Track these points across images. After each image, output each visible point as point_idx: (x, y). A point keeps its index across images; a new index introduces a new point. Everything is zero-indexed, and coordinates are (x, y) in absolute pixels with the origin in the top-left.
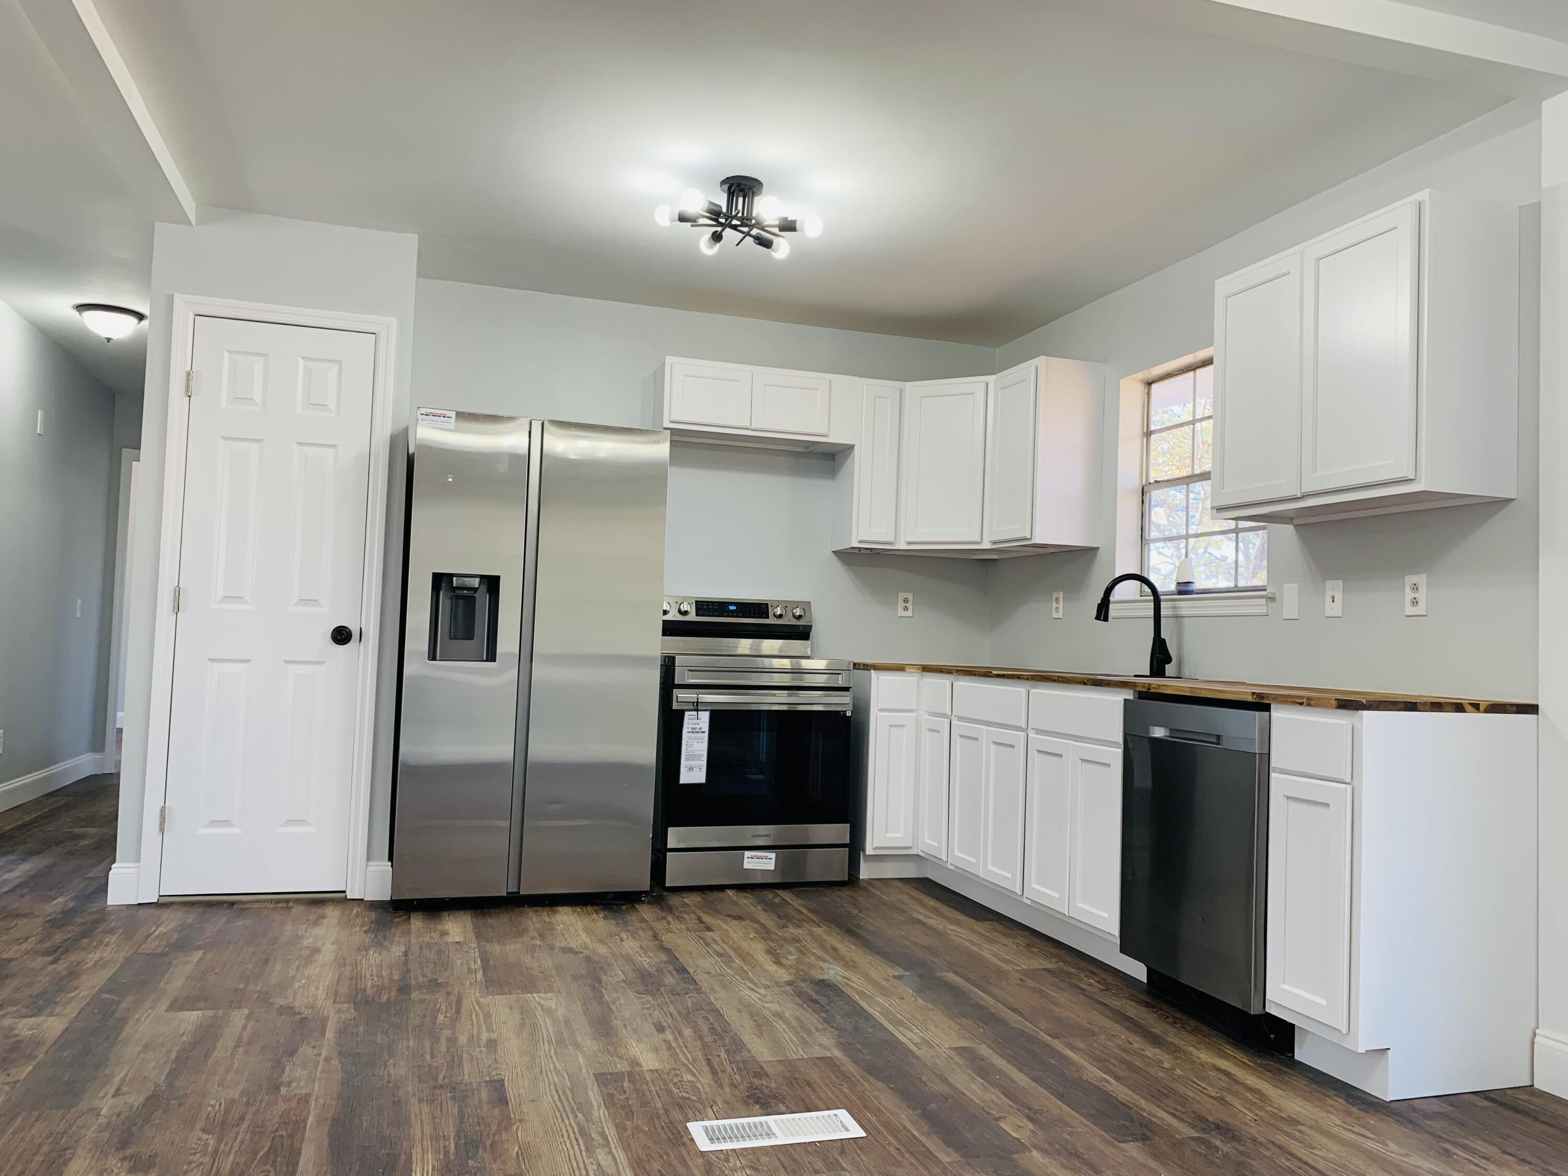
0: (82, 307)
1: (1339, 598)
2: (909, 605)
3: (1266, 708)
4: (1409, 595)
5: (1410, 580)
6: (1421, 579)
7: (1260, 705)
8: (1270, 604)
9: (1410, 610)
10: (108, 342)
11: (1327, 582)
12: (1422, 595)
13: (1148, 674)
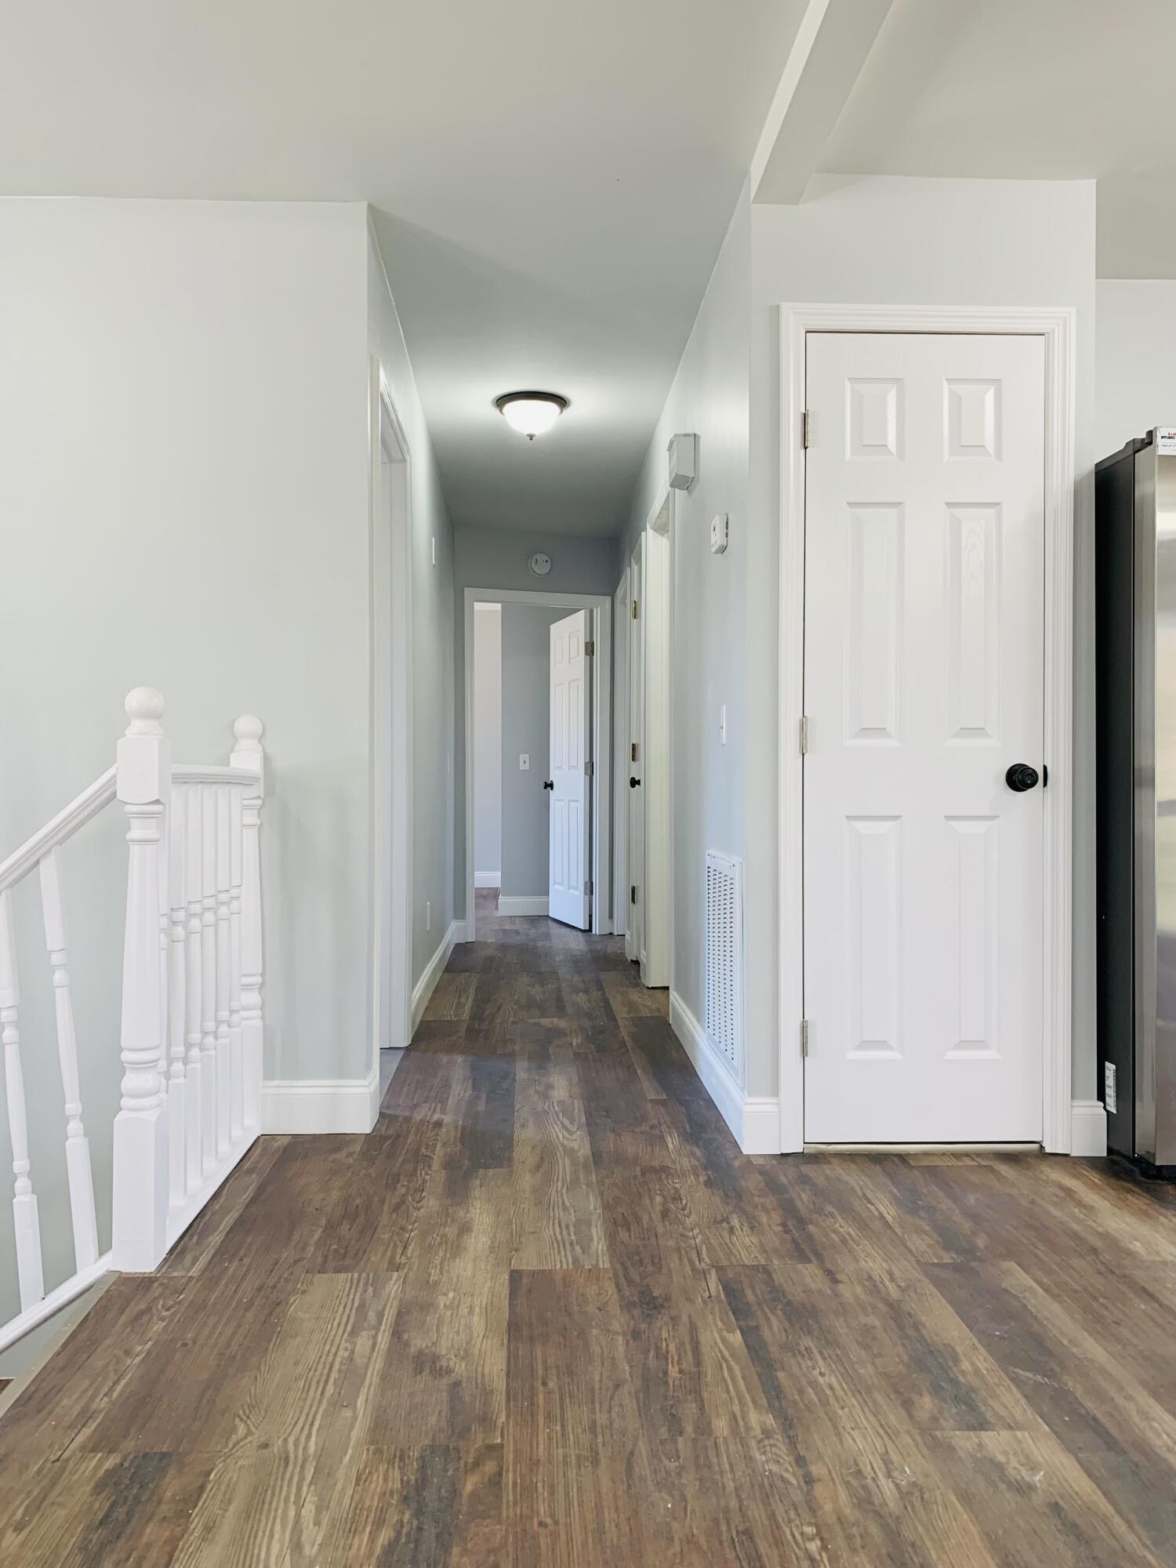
0: (502, 401)
10: (531, 439)
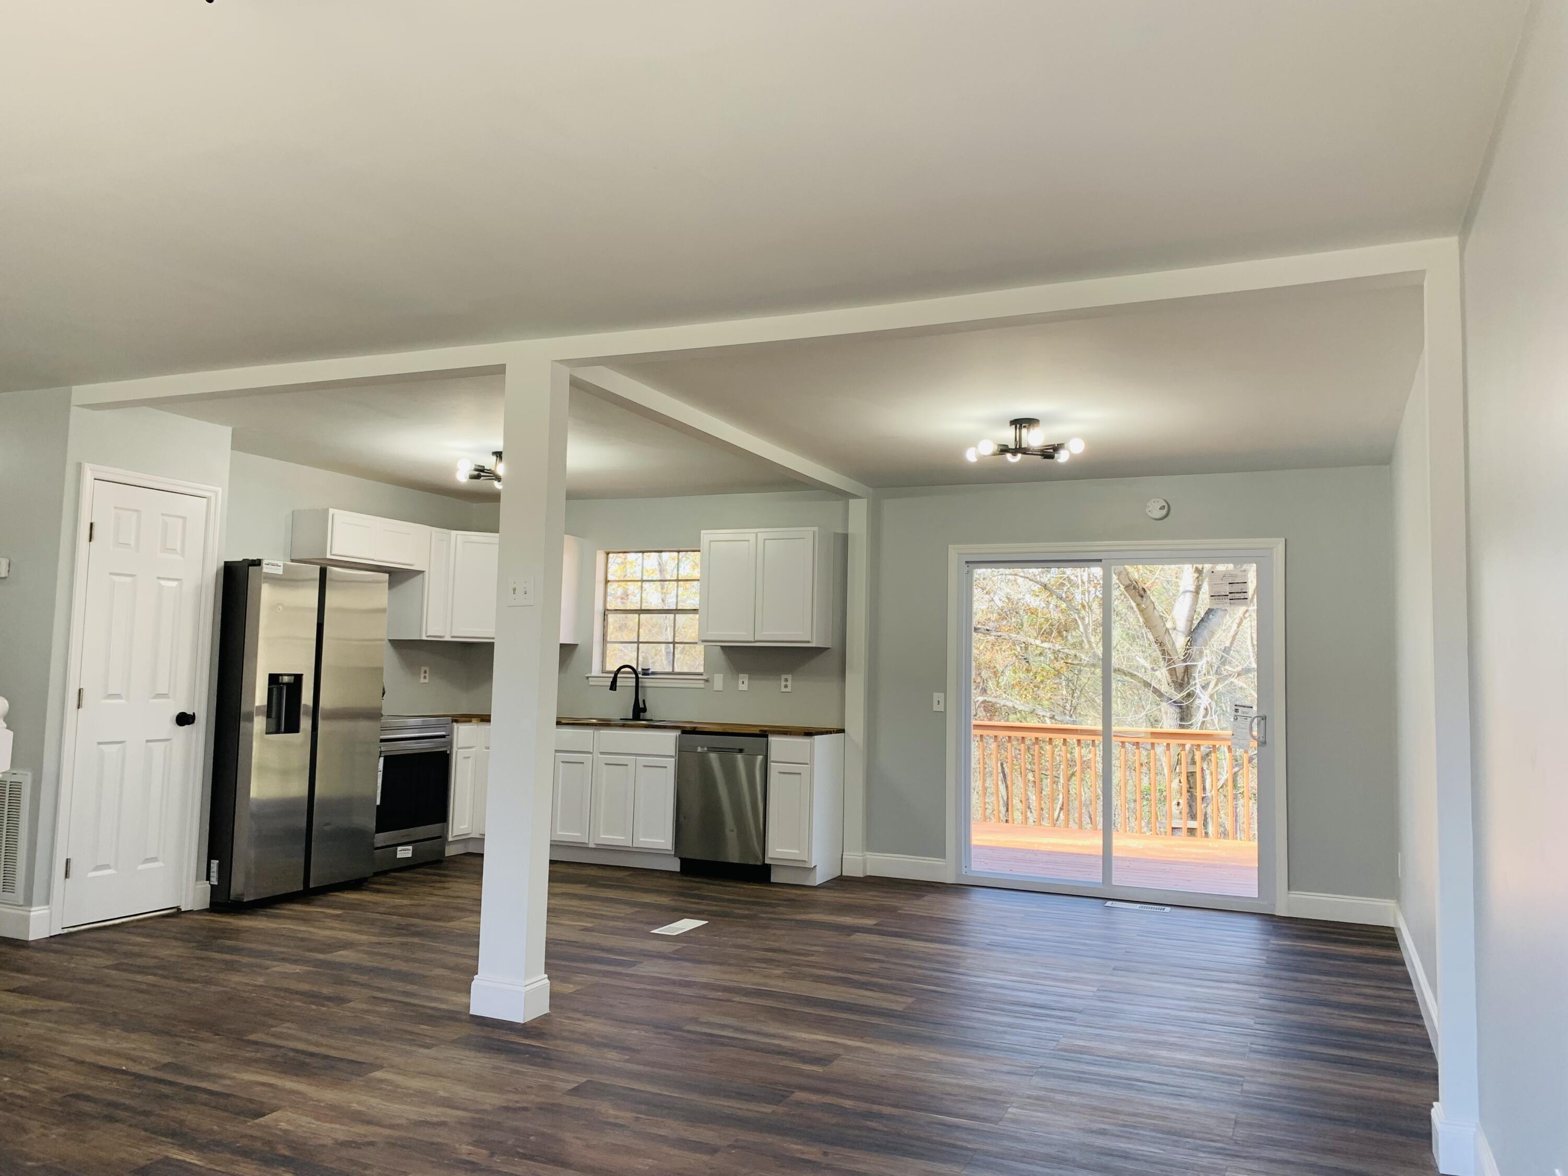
1: (746, 682)
2: (427, 675)
3: (767, 736)
4: (783, 683)
5: (784, 677)
6: (789, 677)
7: (764, 734)
8: (707, 683)
9: (783, 690)
11: (740, 675)
12: (789, 683)
13: (631, 717)
